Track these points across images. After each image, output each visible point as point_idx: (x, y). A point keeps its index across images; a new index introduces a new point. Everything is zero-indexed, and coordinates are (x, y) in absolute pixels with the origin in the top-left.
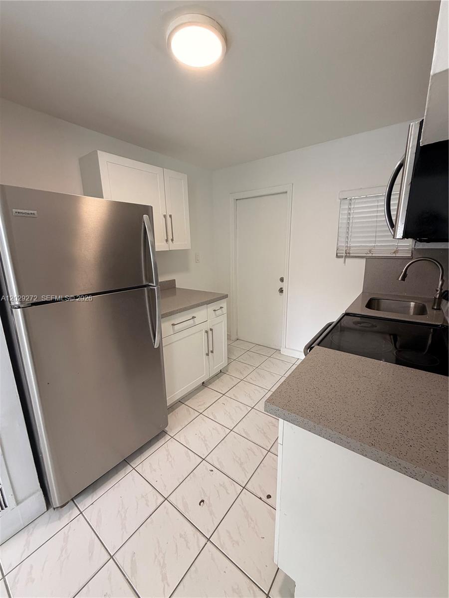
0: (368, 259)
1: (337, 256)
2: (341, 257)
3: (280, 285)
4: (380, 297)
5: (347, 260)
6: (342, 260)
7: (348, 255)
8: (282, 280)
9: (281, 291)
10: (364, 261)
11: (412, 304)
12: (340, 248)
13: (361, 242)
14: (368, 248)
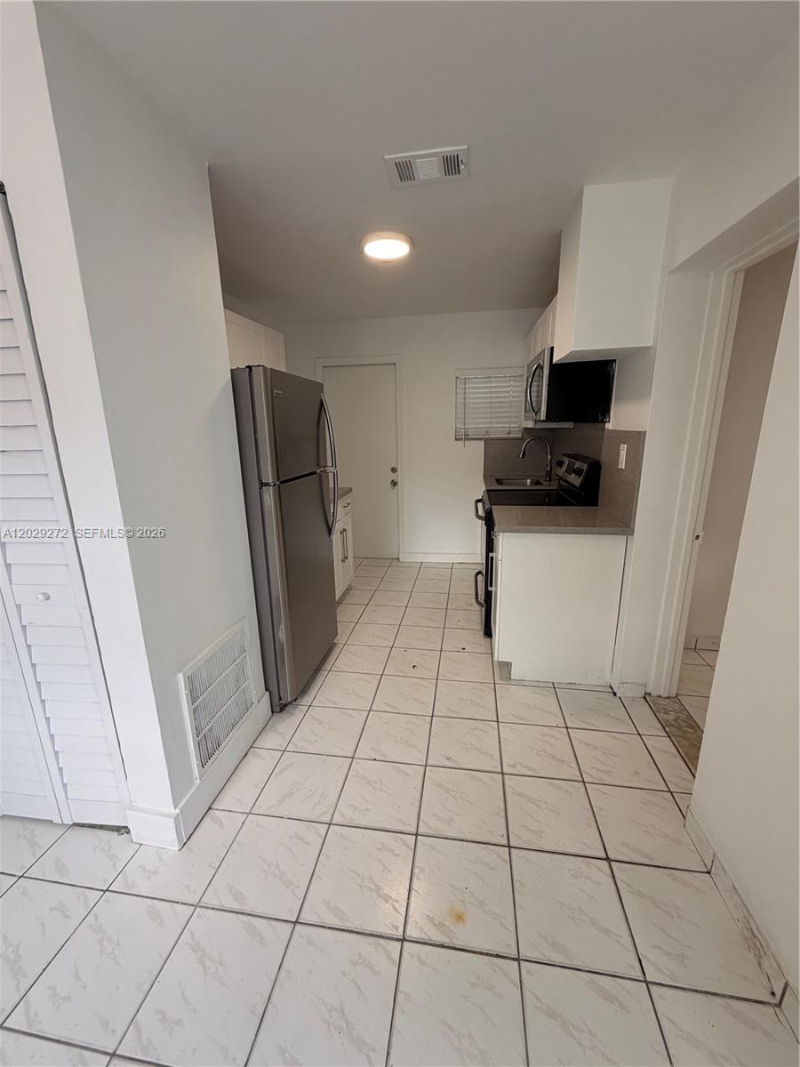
0: (486, 441)
1: (457, 439)
2: (461, 439)
3: (393, 476)
4: (502, 477)
5: (466, 442)
6: (461, 443)
7: (467, 438)
8: (394, 470)
9: (394, 483)
10: (483, 442)
11: (529, 481)
12: (458, 430)
13: (477, 424)
14: (485, 430)
